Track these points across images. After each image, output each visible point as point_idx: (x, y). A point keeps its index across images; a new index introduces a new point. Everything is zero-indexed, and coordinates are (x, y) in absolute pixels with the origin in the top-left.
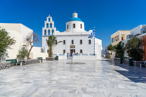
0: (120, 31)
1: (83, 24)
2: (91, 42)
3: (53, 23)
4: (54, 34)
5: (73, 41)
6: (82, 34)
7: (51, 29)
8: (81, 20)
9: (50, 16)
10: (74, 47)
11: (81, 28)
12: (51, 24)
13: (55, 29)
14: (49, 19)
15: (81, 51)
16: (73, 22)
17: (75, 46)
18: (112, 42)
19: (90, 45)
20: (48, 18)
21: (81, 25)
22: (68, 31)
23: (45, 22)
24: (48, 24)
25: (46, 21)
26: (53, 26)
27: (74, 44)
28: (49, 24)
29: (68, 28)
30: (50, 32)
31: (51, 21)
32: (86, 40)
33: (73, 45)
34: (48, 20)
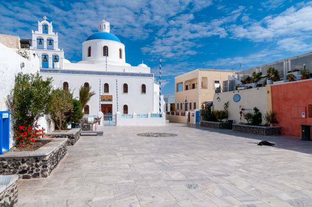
1: (123, 47)
3: (55, 38)
5: (106, 86)
6: (124, 70)
7: (50, 54)
8: (119, 40)
9: (47, 20)
11: (121, 57)
12: (50, 42)
13: (61, 54)
14: (45, 28)
15: (126, 108)
17: (112, 96)
18: (178, 91)
19: (144, 95)
20: (40, 24)
21: (120, 50)
22: (93, 62)
23: (33, 32)
24: (40, 41)
25: (36, 32)
26: (56, 45)
27: (110, 93)
28: (45, 40)
29: (89, 55)
31: (49, 33)
32: (135, 84)
33: (106, 94)
34: (40, 28)
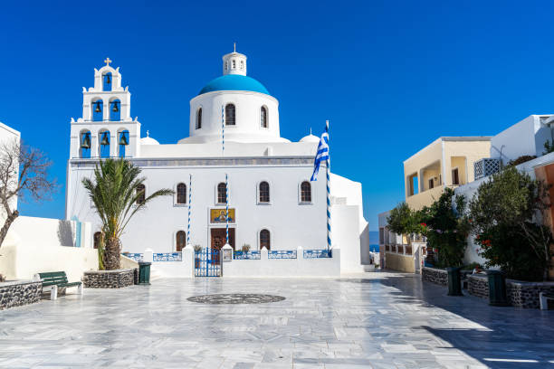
0: (445, 140)
1: (273, 105)
2: (310, 194)
3: (126, 98)
4: (128, 153)
5: (222, 189)
6: (266, 152)
7: (114, 129)
8: (264, 88)
9: (110, 65)
10: (231, 220)
11: (265, 124)
12: (116, 105)
13: (135, 128)
14: (108, 79)
15: (265, 237)
16: (227, 97)
17: (234, 210)
18: (412, 193)
19: (306, 207)
20: (98, 74)
21: (264, 109)
22: (201, 140)
23: (85, 89)
24: (98, 105)
25: (91, 90)
26: (126, 111)
27: (231, 204)
28: (106, 103)
29: (199, 126)
30: (108, 143)
31: (113, 90)
32: (285, 182)
33: (222, 207)
34: (99, 82)
